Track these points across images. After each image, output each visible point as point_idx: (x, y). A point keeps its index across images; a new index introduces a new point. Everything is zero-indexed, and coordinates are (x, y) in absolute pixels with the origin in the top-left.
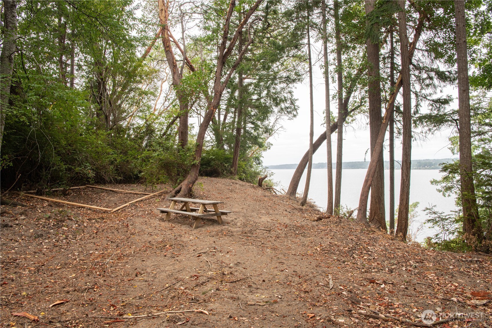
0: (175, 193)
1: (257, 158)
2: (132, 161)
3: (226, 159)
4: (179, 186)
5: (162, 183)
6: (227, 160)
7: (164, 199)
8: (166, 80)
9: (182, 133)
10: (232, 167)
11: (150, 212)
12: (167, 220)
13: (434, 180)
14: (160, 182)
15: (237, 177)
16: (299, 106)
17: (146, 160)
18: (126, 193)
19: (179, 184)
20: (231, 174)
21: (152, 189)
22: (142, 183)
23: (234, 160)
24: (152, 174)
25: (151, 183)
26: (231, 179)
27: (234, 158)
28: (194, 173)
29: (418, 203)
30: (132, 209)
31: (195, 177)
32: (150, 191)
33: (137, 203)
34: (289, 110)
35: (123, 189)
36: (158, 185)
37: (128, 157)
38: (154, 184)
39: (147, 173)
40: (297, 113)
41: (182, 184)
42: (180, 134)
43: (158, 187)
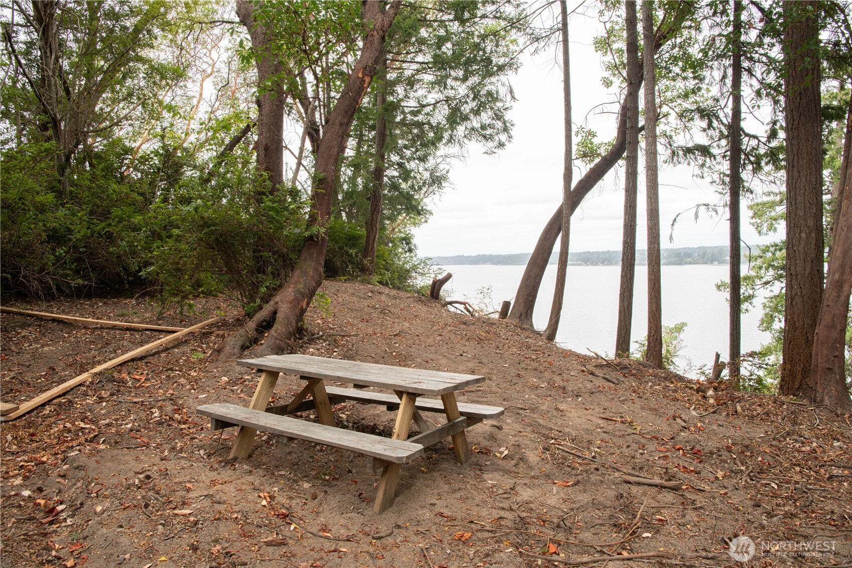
0: (257, 330)
1: (407, 240)
2: (124, 234)
3: (349, 240)
4: (268, 309)
5: (208, 294)
6: (352, 240)
7: (219, 351)
8: (211, 74)
9: (266, 149)
10: (365, 257)
11: (169, 408)
12: (243, 454)
13: (722, 282)
14: (203, 292)
15: (376, 278)
16: (514, 122)
17: (164, 234)
18: (102, 328)
19: (266, 300)
20: (363, 271)
21: (181, 313)
22: (152, 295)
23: (368, 241)
24: (178, 270)
25: (176, 295)
26: (362, 282)
27: (368, 237)
28: (313, 264)
29: (684, 324)
30: (101, 399)
31: (317, 277)
32: (173, 321)
33: (124, 369)
34: (489, 132)
35: (94, 315)
36: (198, 300)
37: (110, 225)
38: (185, 297)
39: (163, 266)
40: (510, 137)
41: (277, 298)
42: (262, 153)
43: (199, 304)
